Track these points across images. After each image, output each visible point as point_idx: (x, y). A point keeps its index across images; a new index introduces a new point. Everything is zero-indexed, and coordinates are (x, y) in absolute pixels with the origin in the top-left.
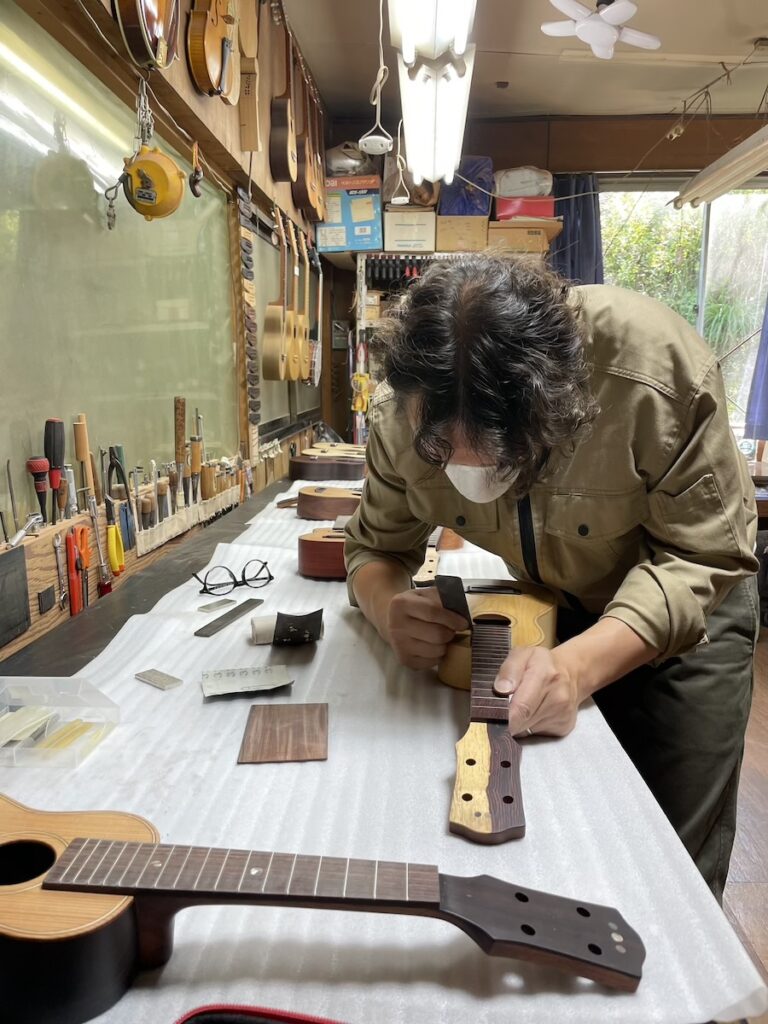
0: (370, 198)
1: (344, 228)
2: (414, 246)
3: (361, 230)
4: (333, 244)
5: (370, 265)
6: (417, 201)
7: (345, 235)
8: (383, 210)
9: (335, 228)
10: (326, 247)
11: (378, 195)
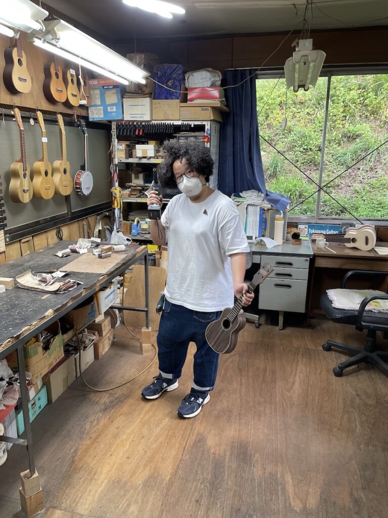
0: (114, 91)
1: (102, 107)
2: (140, 117)
3: (111, 108)
4: (97, 117)
5: (118, 127)
6: (140, 92)
7: (102, 111)
8: (122, 97)
9: (98, 108)
10: (94, 118)
11: (119, 89)
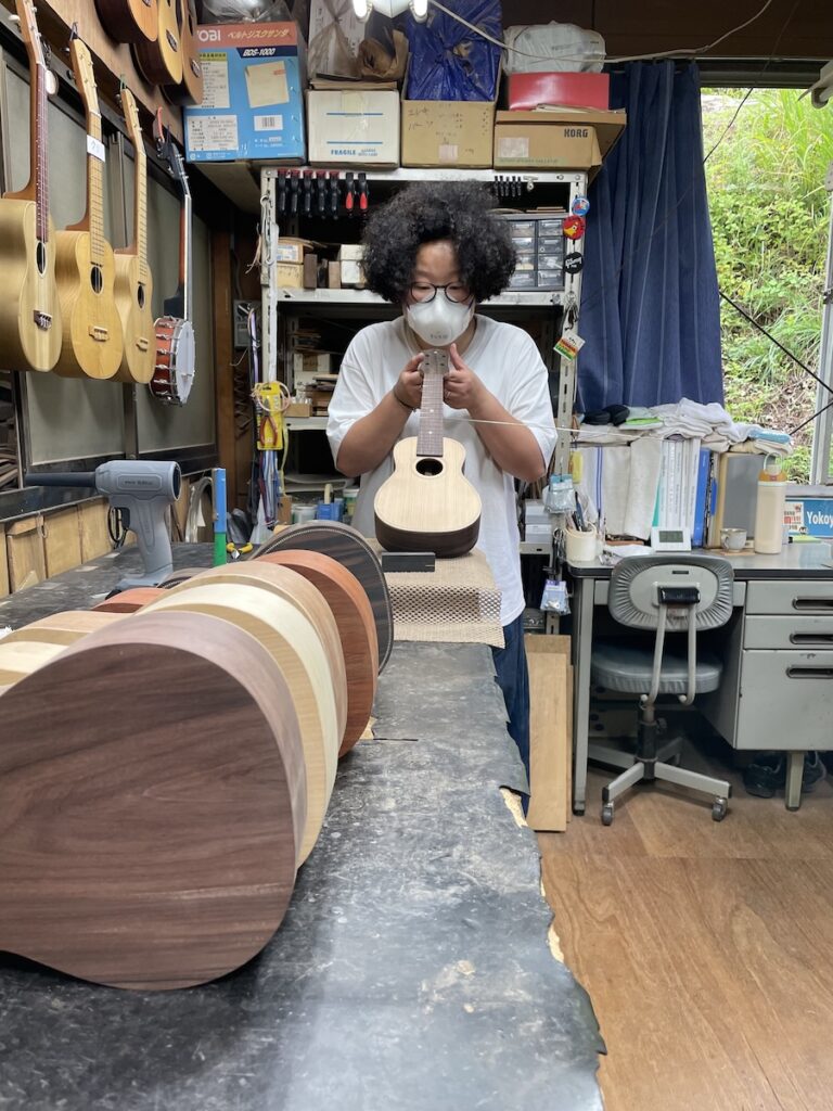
0: (280, 64)
2: (363, 153)
3: (266, 122)
4: (216, 147)
6: (366, 71)
7: (236, 128)
8: (307, 86)
9: (218, 117)
10: (203, 153)
11: (294, 59)
